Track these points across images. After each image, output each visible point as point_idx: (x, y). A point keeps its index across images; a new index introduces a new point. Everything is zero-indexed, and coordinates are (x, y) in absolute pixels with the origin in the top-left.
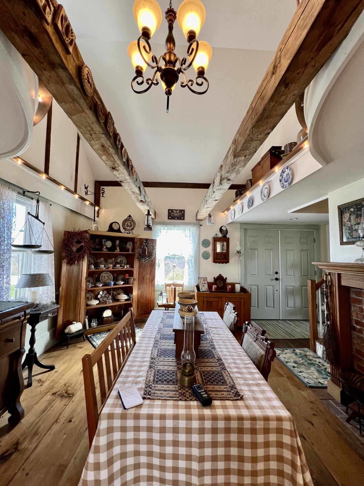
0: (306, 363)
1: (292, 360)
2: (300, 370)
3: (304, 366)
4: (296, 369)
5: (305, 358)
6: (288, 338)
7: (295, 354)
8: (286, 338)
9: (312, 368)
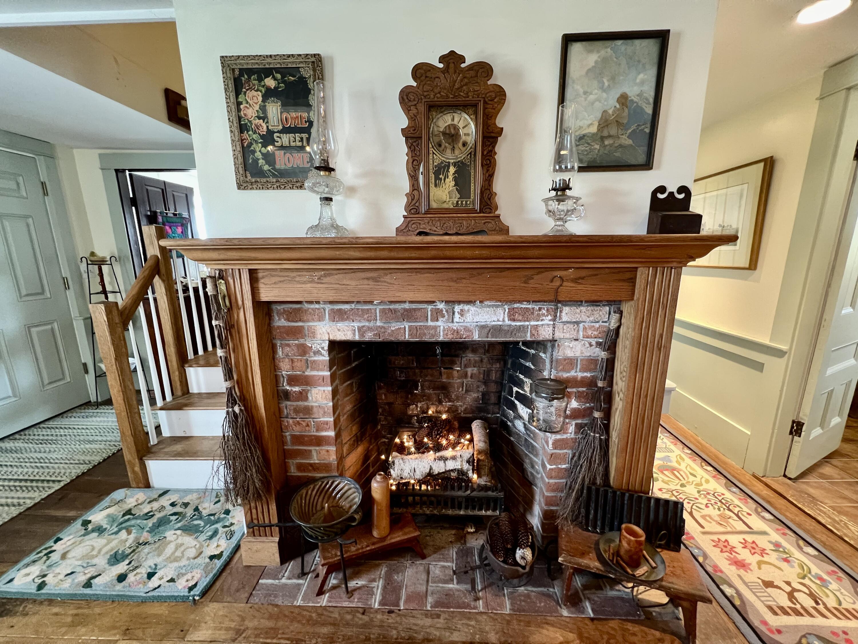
0: (145, 536)
1: (101, 562)
2: (143, 571)
3: (147, 549)
4: (131, 578)
5: (133, 522)
6: (38, 496)
7: (95, 534)
8: (29, 503)
9: (170, 535)
